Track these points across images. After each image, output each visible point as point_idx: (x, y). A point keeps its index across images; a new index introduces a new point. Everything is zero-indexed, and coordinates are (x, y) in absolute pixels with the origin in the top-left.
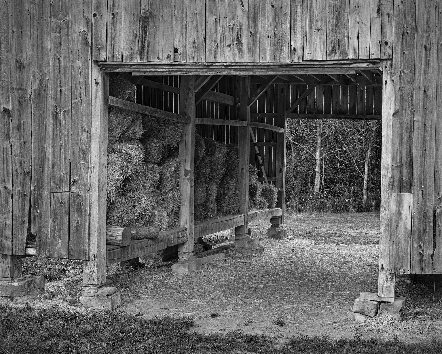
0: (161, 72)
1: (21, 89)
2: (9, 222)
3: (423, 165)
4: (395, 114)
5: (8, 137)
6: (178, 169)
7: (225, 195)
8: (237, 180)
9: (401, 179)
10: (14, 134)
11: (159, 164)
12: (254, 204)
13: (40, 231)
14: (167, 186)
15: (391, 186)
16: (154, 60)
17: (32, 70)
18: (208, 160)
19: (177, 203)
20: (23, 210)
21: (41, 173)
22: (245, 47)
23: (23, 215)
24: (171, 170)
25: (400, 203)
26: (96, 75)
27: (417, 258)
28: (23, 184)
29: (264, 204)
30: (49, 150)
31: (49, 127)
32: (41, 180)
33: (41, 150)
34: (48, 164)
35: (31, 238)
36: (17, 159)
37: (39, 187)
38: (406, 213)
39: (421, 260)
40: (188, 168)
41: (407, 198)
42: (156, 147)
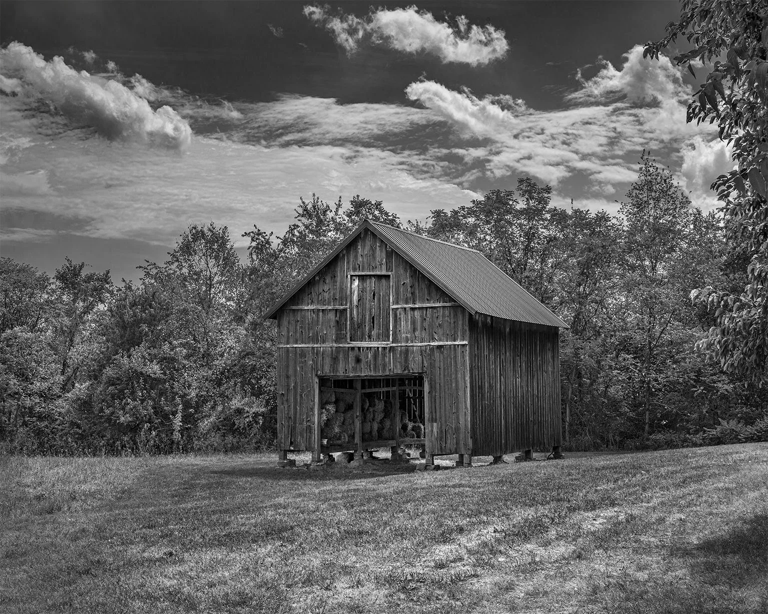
0: (341, 378)
1: (288, 385)
2: (283, 437)
3: (440, 412)
4: (429, 393)
5: (283, 404)
6: (353, 415)
7: (383, 429)
8: (391, 420)
9: (432, 418)
10: (285, 403)
11: (343, 413)
12: (406, 435)
13: (295, 440)
14: (347, 423)
15: (429, 420)
16: (338, 374)
17: (292, 378)
18: (371, 410)
19: (353, 431)
20: (288, 432)
21: (295, 417)
22: (372, 369)
23: (289, 434)
24: (349, 415)
25: (432, 427)
26: (317, 380)
27: (439, 448)
28: (288, 422)
29: (413, 435)
30: (298, 408)
31: (299, 400)
32: (295, 420)
33: (295, 409)
34: (298, 414)
35: (291, 443)
36: (286, 412)
37: (295, 423)
38: (435, 430)
39: (441, 448)
40: (358, 414)
41: (435, 424)
42: (342, 406)
